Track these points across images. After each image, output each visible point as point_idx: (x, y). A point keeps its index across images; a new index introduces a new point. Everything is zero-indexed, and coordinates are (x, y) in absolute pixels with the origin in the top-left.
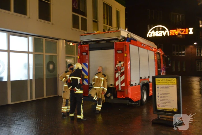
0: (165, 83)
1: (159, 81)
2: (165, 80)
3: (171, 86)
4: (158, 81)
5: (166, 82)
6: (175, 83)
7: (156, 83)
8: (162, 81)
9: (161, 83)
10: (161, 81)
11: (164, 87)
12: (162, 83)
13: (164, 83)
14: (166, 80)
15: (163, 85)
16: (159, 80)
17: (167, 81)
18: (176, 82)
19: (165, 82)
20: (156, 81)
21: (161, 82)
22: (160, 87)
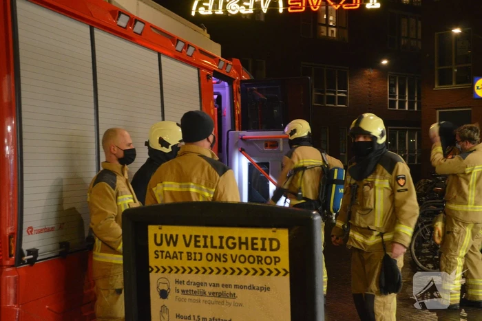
0: (214, 264)
1: (171, 249)
2: (208, 242)
3: (251, 287)
4: (164, 247)
5: (218, 258)
6: (279, 266)
7: (153, 262)
8: (192, 249)
9: (185, 263)
10: (181, 246)
11: (208, 289)
12: (192, 264)
13: (204, 263)
14: (217, 242)
15: (199, 278)
16: (173, 240)
17: (226, 251)
18: (284, 254)
19: (213, 251)
20: (152, 247)
21: (186, 250)
22: (173, 286)
